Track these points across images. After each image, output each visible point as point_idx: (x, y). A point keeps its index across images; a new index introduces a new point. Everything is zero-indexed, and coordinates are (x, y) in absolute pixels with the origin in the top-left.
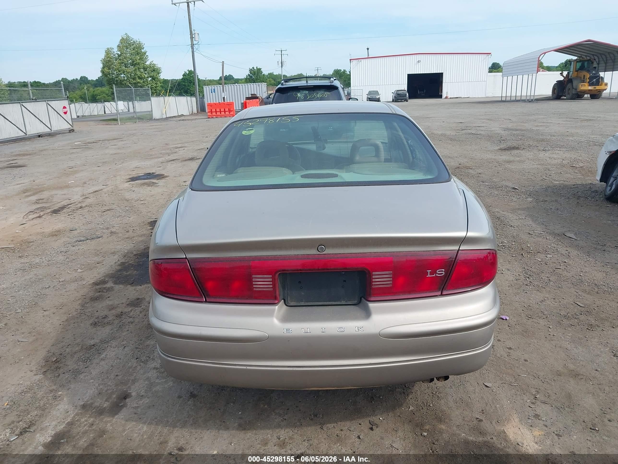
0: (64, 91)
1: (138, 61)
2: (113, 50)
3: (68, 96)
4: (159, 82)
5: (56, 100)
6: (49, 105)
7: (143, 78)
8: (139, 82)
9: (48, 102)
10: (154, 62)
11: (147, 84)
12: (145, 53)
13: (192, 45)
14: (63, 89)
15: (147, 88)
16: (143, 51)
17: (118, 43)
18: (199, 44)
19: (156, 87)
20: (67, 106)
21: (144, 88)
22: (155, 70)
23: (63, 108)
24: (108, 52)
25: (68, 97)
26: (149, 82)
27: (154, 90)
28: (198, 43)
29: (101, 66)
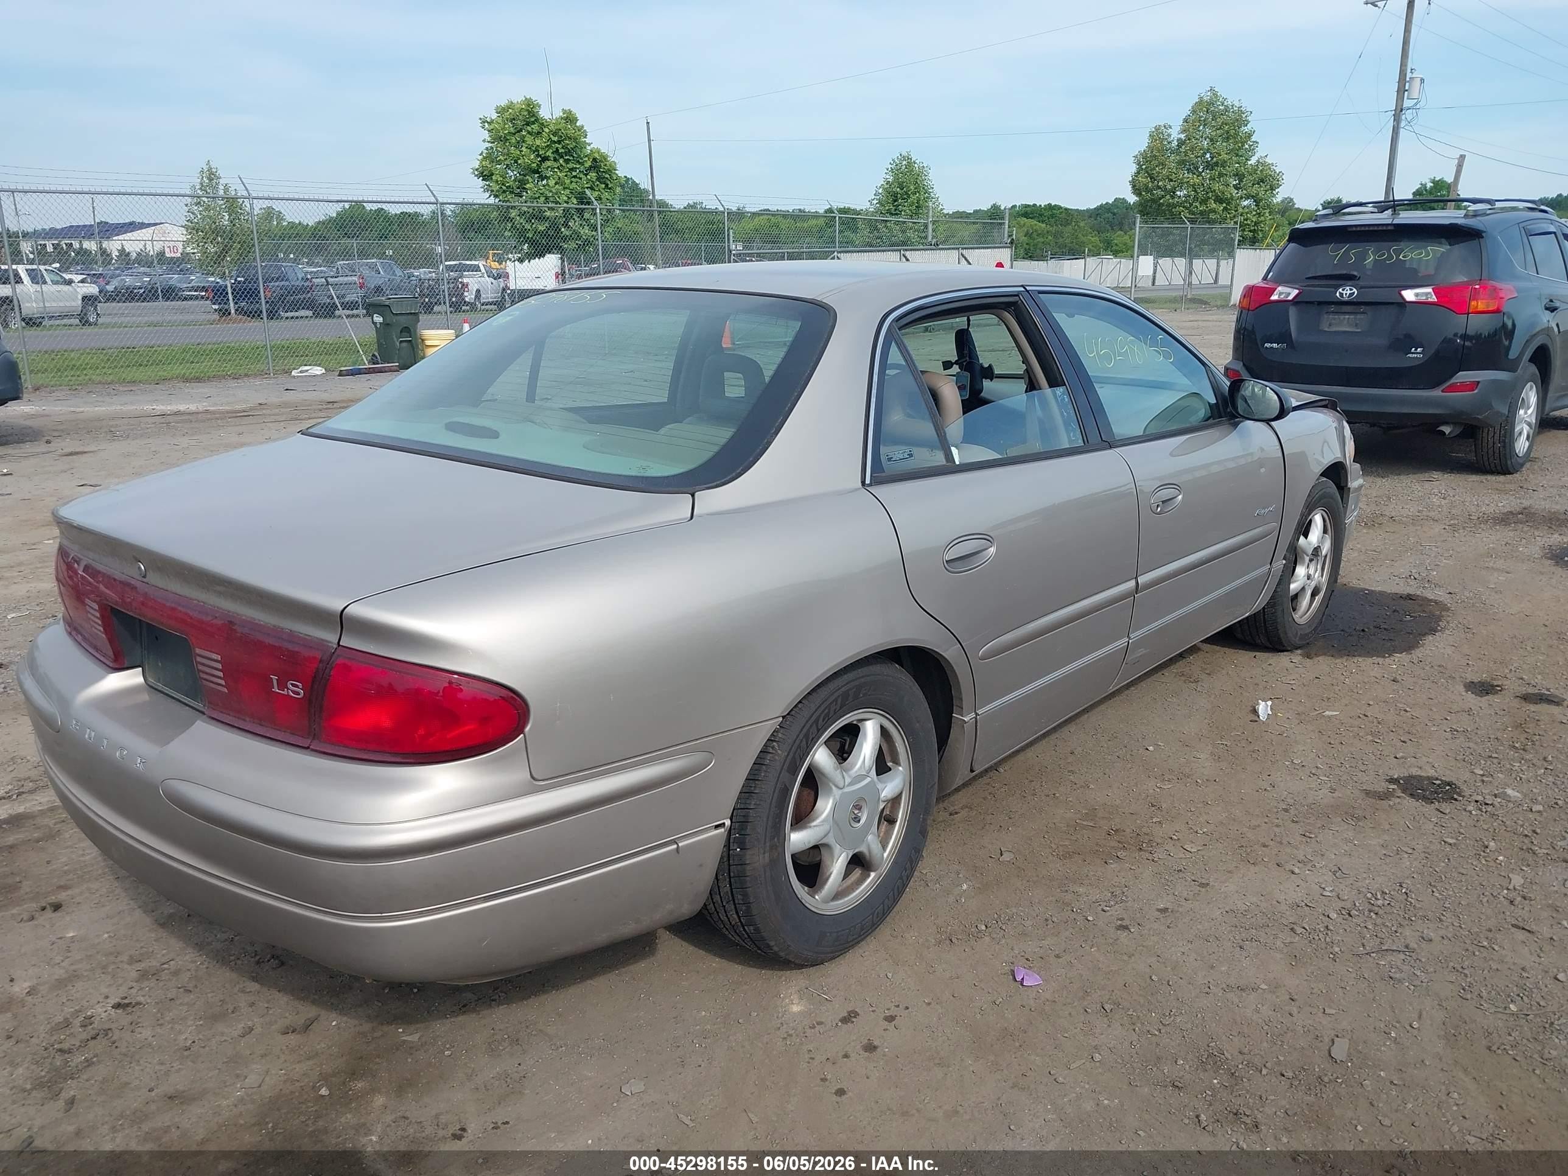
0: (1007, 227)
1: (1226, 157)
2: (1170, 130)
3: (1013, 239)
4: (1268, 211)
5: (984, 248)
6: (966, 259)
7: (1226, 199)
8: (1214, 211)
9: (964, 252)
10: (1269, 160)
11: (1234, 216)
12: (1249, 136)
13: (1399, 112)
14: (1007, 222)
15: (1231, 225)
16: (1246, 129)
17: (1186, 111)
18: (1418, 107)
19: (1256, 224)
20: (1007, 263)
21: (1224, 226)
22: (1267, 180)
23: (996, 266)
24: (1158, 136)
25: (1012, 243)
26: (1241, 210)
27: (1250, 231)
28: (1416, 104)
29: (1134, 168)
